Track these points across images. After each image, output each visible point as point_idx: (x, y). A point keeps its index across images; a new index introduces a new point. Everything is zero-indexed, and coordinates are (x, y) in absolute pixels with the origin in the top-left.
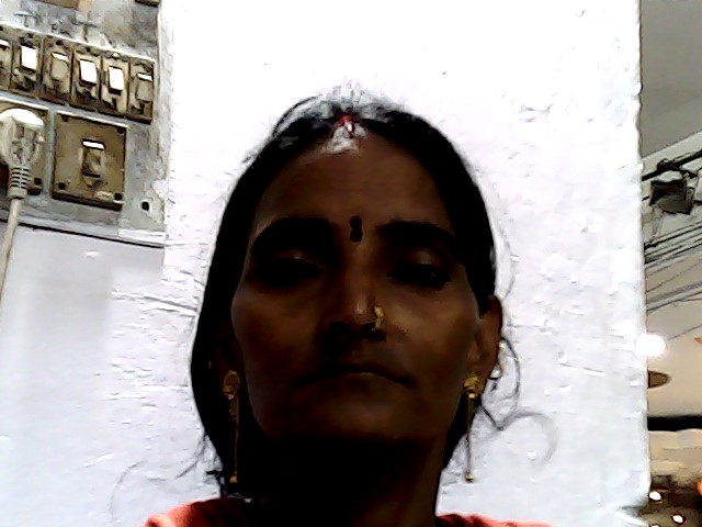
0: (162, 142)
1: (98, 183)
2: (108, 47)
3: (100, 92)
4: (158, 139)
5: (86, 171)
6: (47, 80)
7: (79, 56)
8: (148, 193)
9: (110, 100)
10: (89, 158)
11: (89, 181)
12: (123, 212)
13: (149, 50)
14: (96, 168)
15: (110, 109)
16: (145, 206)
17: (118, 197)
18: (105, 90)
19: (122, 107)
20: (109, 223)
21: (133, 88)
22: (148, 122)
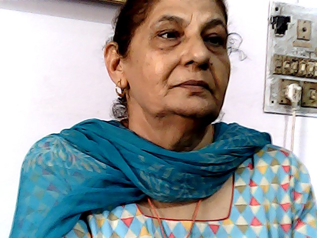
1: (314, 101)
3: (314, 73)
5: (311, 98)
6: (300, 71)
7: (309, 63)
10: (312, 94)
11: (311, 101)
14: (314, 97)
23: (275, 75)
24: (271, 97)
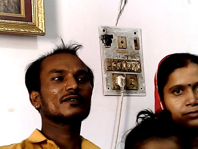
0: (143, 76)
1: (134, 86)
2: (131, 59)
3: (131, 69)
4: (142, 76)
5: (131, 84)
6: (123, 68)
7: (127, 62)
8: (142, 86)
9: (133, 70)
10: (132, 81)
11: (132, 86)
12: (138, 91)
13: (139, 58)
14: (133, 83)
15: (134, 71)
16: (141, 89)
17: (137, 88)
18: (132, 68)
19: (135, 70)
20: (136, 93)
21: (137, 66)
22: (140, 72)
23: (108, 72)
24: (107, 85)
